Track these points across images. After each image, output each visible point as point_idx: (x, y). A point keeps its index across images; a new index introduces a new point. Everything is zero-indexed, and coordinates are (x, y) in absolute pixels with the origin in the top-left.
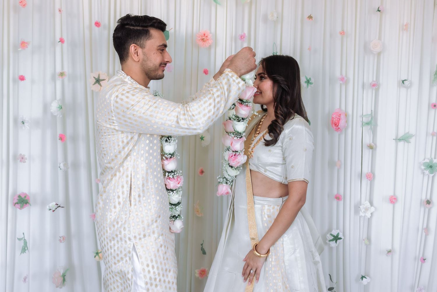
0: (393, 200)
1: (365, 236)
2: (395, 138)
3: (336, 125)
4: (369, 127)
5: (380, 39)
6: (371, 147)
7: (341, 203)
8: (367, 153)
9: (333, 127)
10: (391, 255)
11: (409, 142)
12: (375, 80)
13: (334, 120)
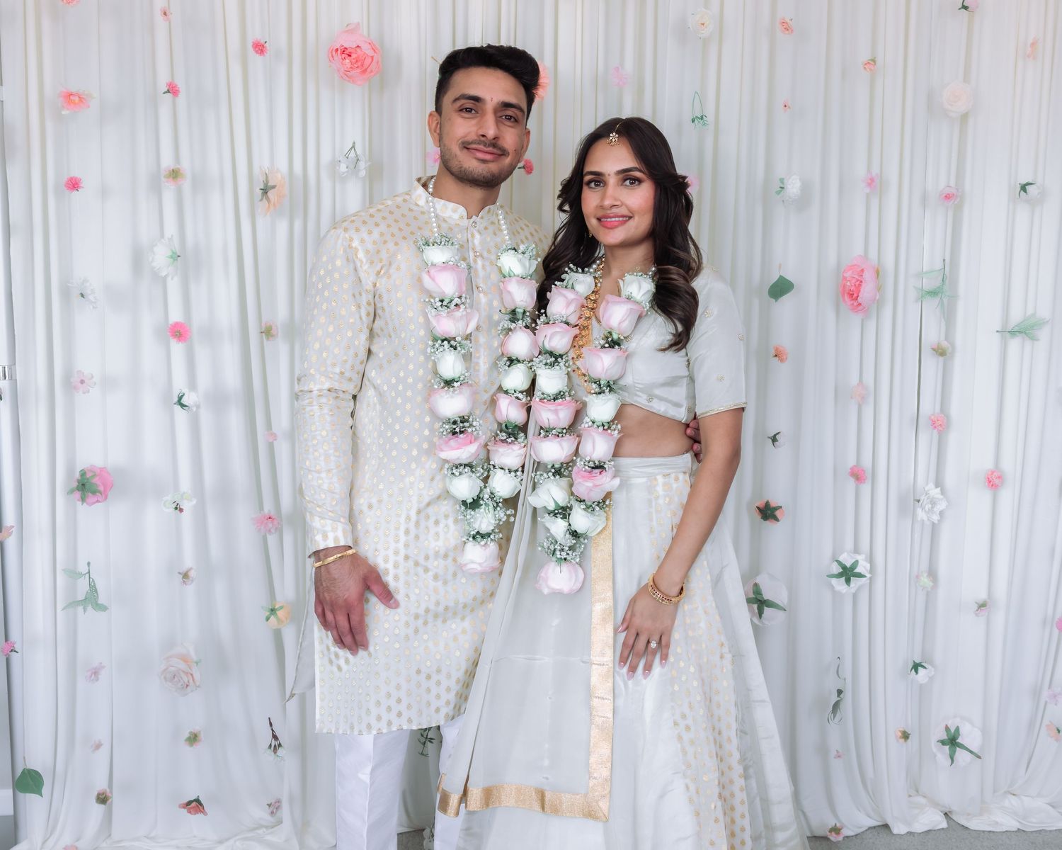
0: (994, 481)
1: (924, 566)
2: (1000, 330)
3: (851, 295)
4: (936, 300)
5: (966, 79)
6: (940, 352)
7: (866, 488)
8: (932, 366)
9: (844, 300)
10: (987, 614)
11: (1034, 339)
12: (952, 183)
13: (848, 284)
